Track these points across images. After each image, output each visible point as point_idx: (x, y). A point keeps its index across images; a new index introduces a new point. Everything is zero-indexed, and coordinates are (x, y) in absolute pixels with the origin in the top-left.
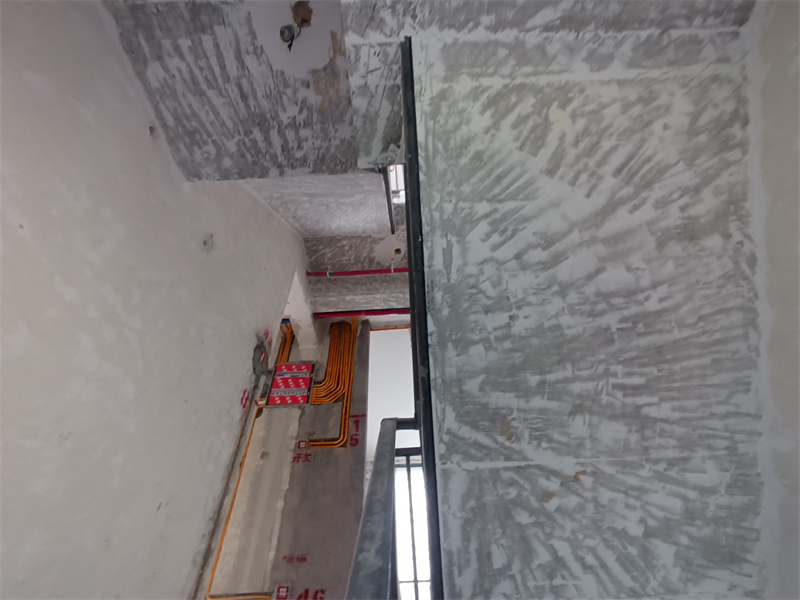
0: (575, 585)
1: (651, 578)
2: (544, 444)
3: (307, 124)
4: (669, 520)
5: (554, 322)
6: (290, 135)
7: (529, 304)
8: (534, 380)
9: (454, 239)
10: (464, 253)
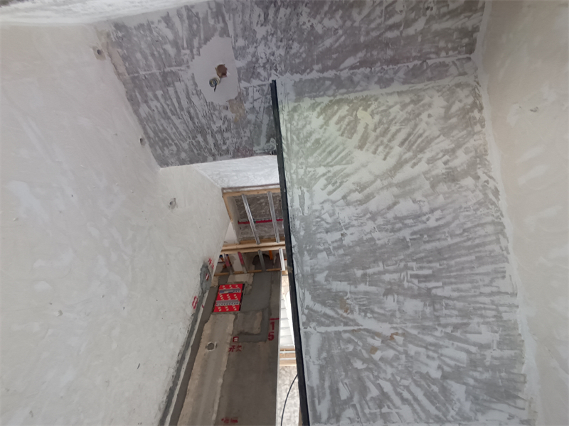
0: (397, 413)
1: (450, 409)
2: (369, 315)
3: (228, 130)
4: (459, 367)
5: (369, 236)
6: (219, 137)
7: (353, 226)
8: (359, 273)
9: (305, 190)
10: (311, 198)
